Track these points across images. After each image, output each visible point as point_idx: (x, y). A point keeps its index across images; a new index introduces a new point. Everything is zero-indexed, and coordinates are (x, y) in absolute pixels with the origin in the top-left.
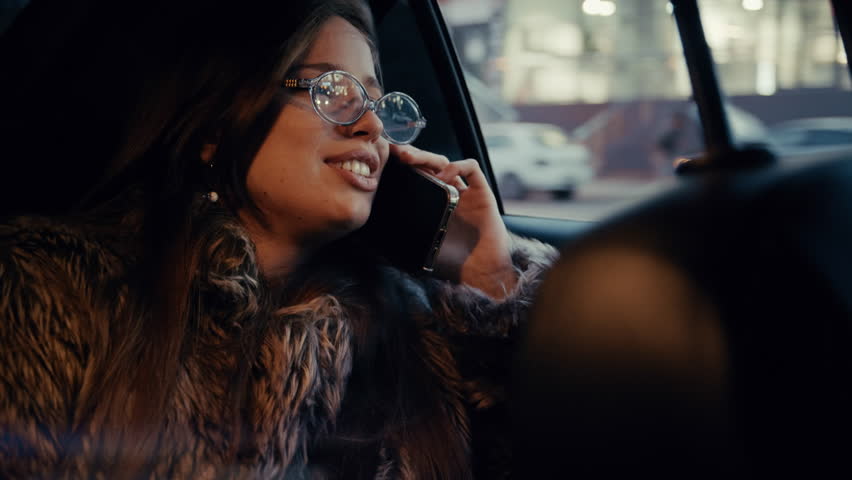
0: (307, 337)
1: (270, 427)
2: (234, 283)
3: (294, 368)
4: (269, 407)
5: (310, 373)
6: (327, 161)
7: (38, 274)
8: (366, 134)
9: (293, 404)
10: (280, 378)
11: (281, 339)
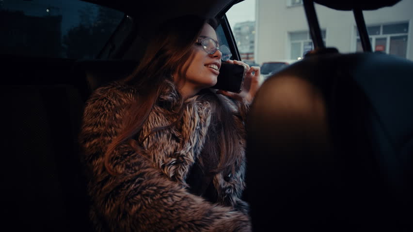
0: (194, 109)
1: (188, 137)
2: (169, 97)
3: (192, 118)
4: (187, 131)
5: (197, 119)
6: (205, 65)
7: (122, 95)
8: (217, 57)
9: (193, 129)
10: (188, 123)
11: (186, 111)
